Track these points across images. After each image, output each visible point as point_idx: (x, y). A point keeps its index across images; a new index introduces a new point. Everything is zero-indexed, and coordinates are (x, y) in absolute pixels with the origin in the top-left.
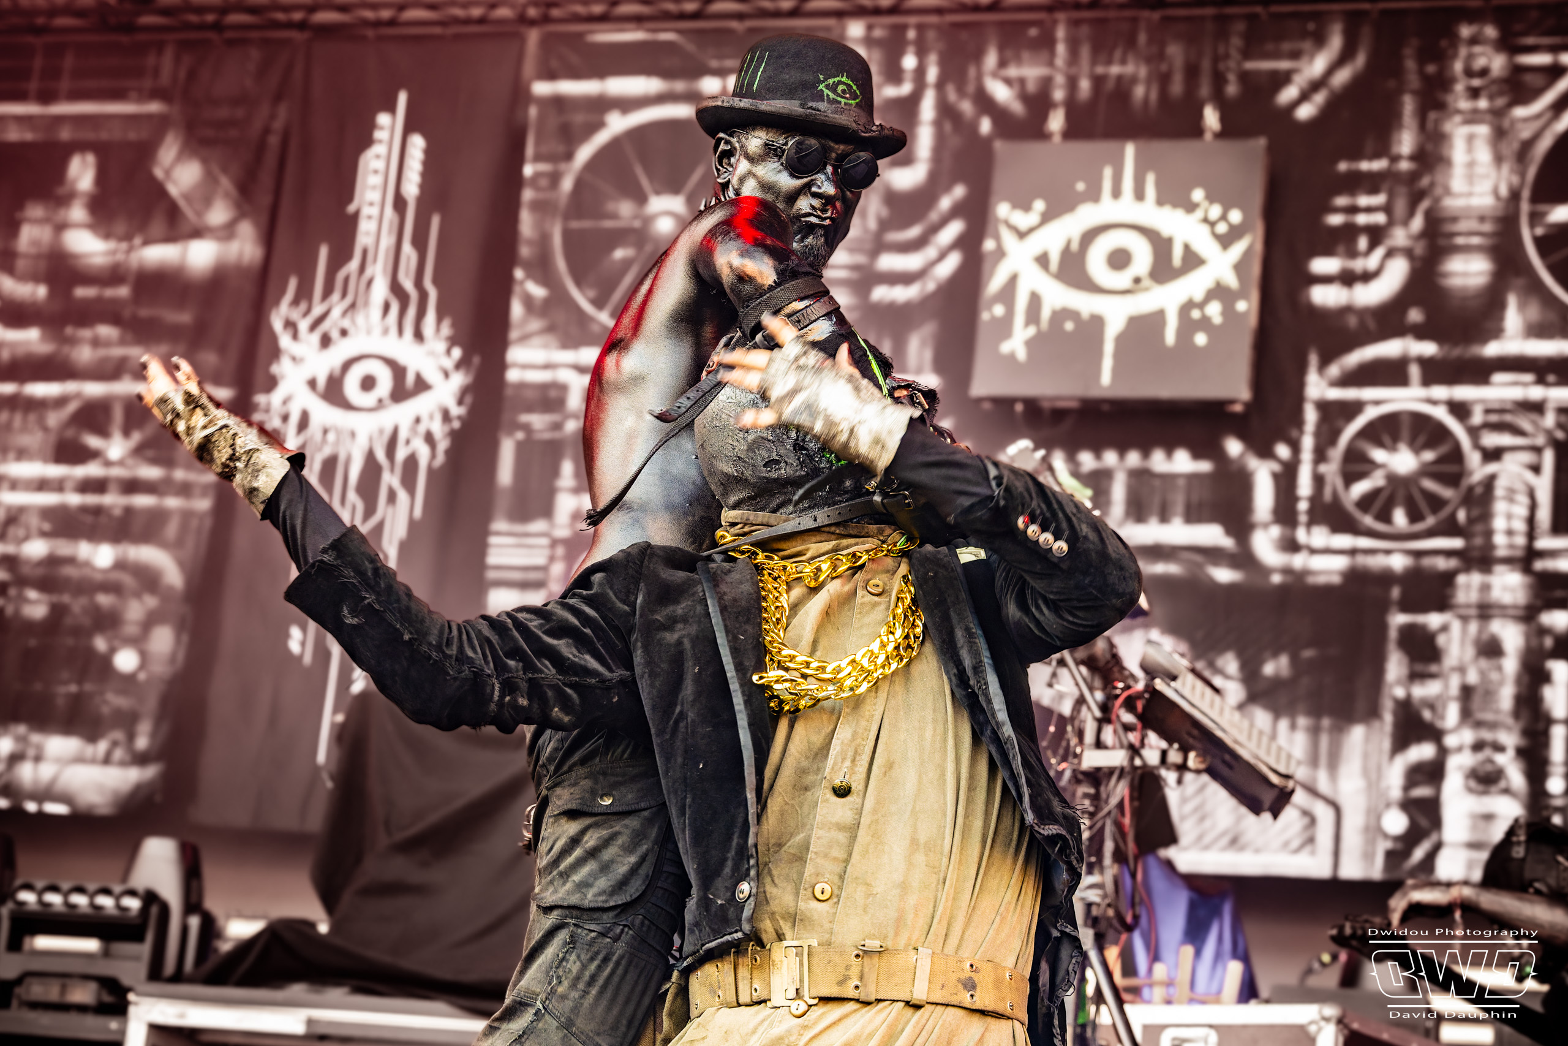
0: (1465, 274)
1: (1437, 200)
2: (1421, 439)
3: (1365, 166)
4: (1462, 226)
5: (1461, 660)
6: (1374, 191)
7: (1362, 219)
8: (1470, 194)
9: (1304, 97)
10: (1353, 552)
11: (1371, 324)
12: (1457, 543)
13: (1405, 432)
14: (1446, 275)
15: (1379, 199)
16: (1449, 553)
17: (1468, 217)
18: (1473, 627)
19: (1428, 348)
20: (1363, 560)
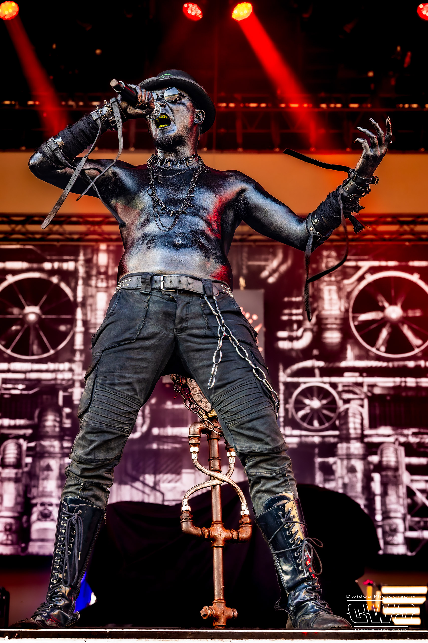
0: (332, 338)
1: (320, 312)
2: (321, 396)
3: (294, 299)
4: (329, 321)
5: (342, 474)
6: (298, 308)
7: (294, 318)
8: (331, 310)
9: (270, 275)
10: (300, 436)
11: (301, 355)
12: (337, 433)
13: (316, 393)
14: (325, 338)
15: (300, 311)
16: (334, 436)
17: (331, 318)
18: (345, 462)
19: (321, 364)
20: (304, 439)
